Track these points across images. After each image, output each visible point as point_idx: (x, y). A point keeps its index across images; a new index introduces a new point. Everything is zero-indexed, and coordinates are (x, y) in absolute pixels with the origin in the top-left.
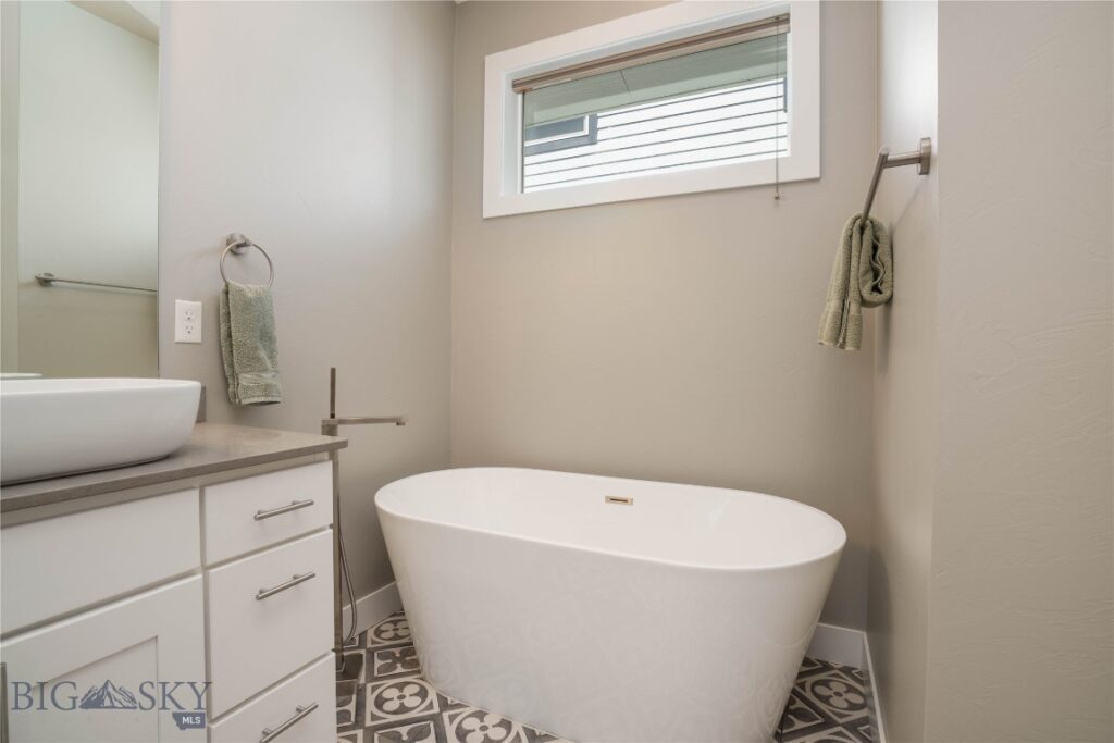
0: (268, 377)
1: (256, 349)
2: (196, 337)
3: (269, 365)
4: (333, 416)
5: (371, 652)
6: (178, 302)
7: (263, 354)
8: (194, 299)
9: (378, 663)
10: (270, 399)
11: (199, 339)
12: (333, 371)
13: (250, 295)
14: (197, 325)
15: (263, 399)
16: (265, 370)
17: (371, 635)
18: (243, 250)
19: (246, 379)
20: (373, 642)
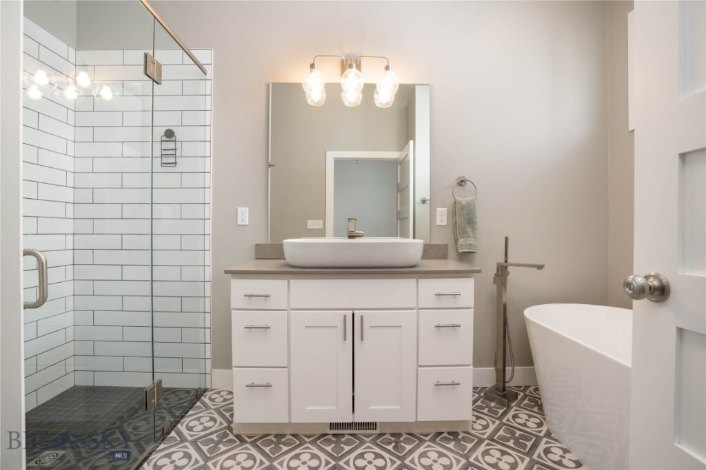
0: (471, 241)
1: (465, 227)
2: (445, 223)
3: (471, 234)
4: (506, 261)
5: (525, 396)
6: (438, 209)
7: (469, 230)
8: (444, 207)
9: (526, 401)
10: (471, 251)
11: (446, 224)
12: (507, 239)
13: (464, 203)
14: (445, 217)
15: (467, 250)
16: (469, 237)
17: (532, 389)
18: (463, 183)
19: (461, 241)
20: (530, 392)
